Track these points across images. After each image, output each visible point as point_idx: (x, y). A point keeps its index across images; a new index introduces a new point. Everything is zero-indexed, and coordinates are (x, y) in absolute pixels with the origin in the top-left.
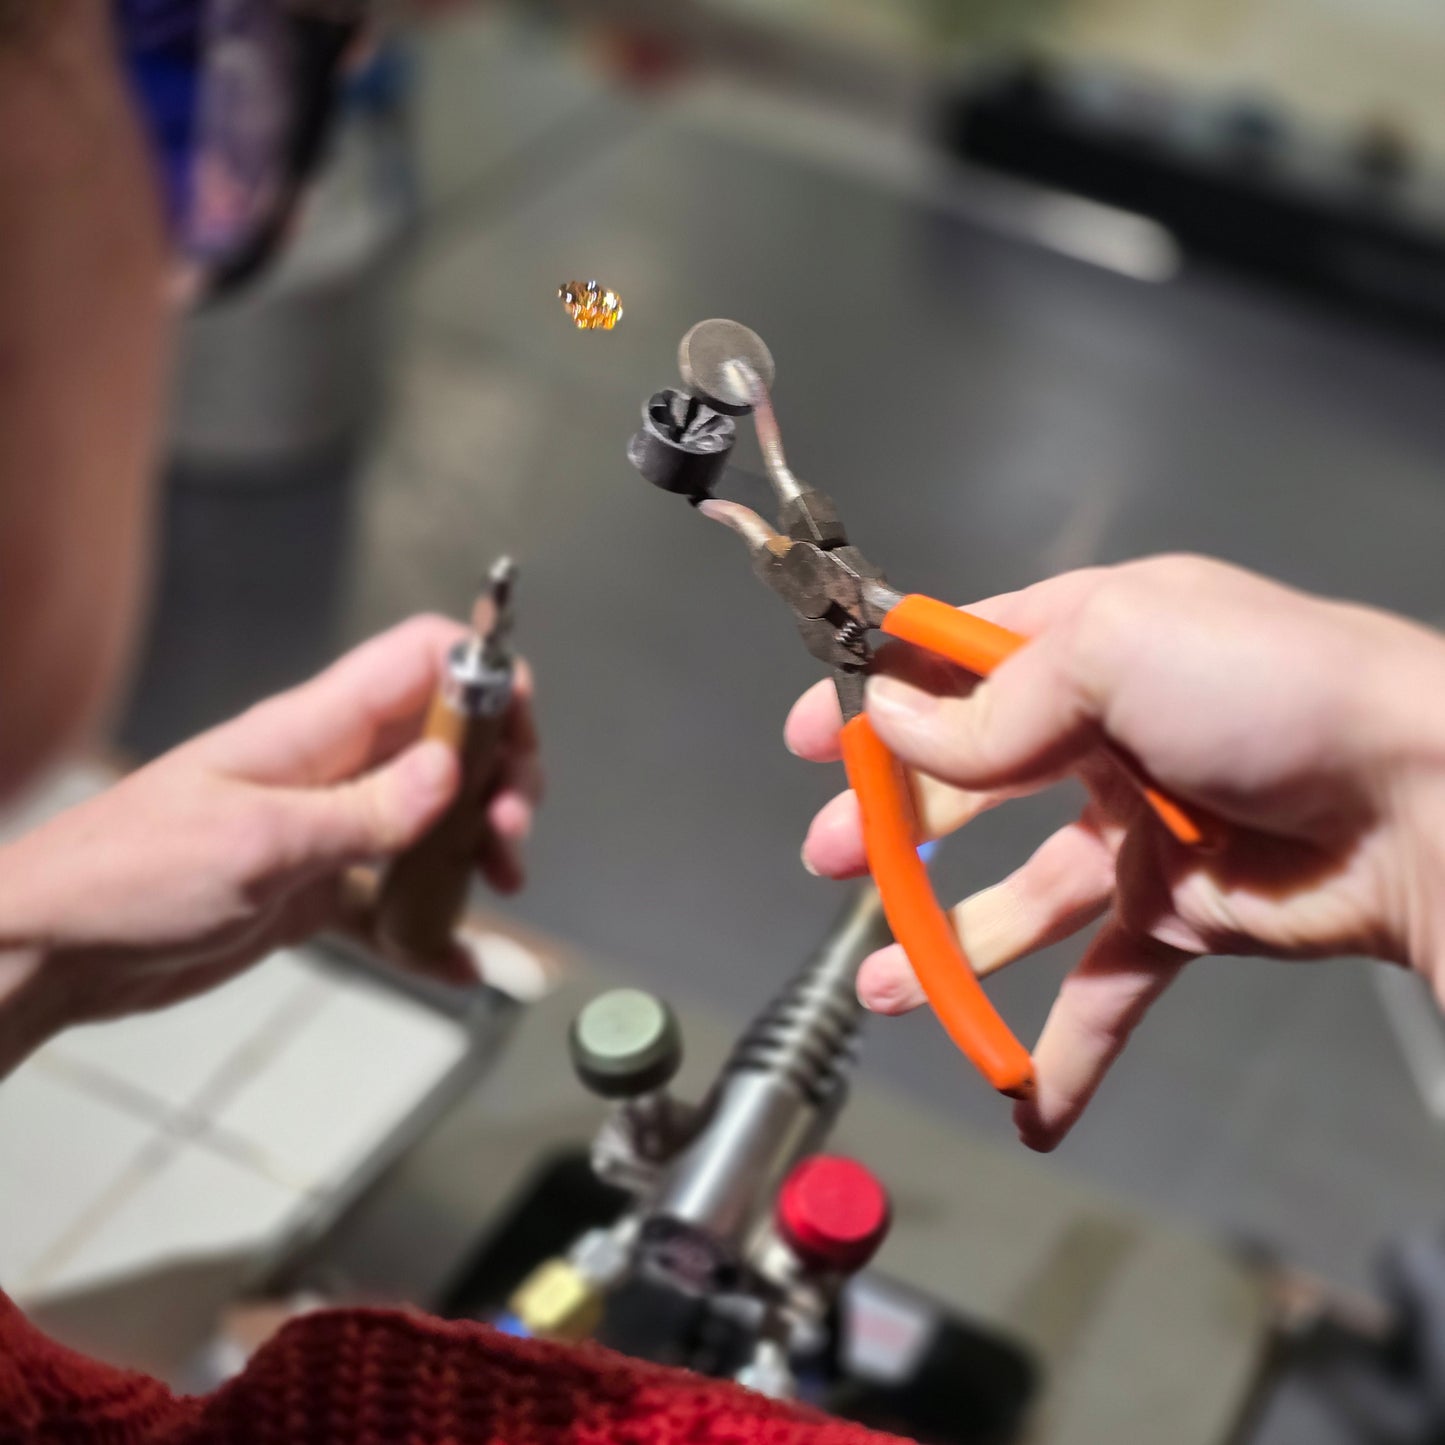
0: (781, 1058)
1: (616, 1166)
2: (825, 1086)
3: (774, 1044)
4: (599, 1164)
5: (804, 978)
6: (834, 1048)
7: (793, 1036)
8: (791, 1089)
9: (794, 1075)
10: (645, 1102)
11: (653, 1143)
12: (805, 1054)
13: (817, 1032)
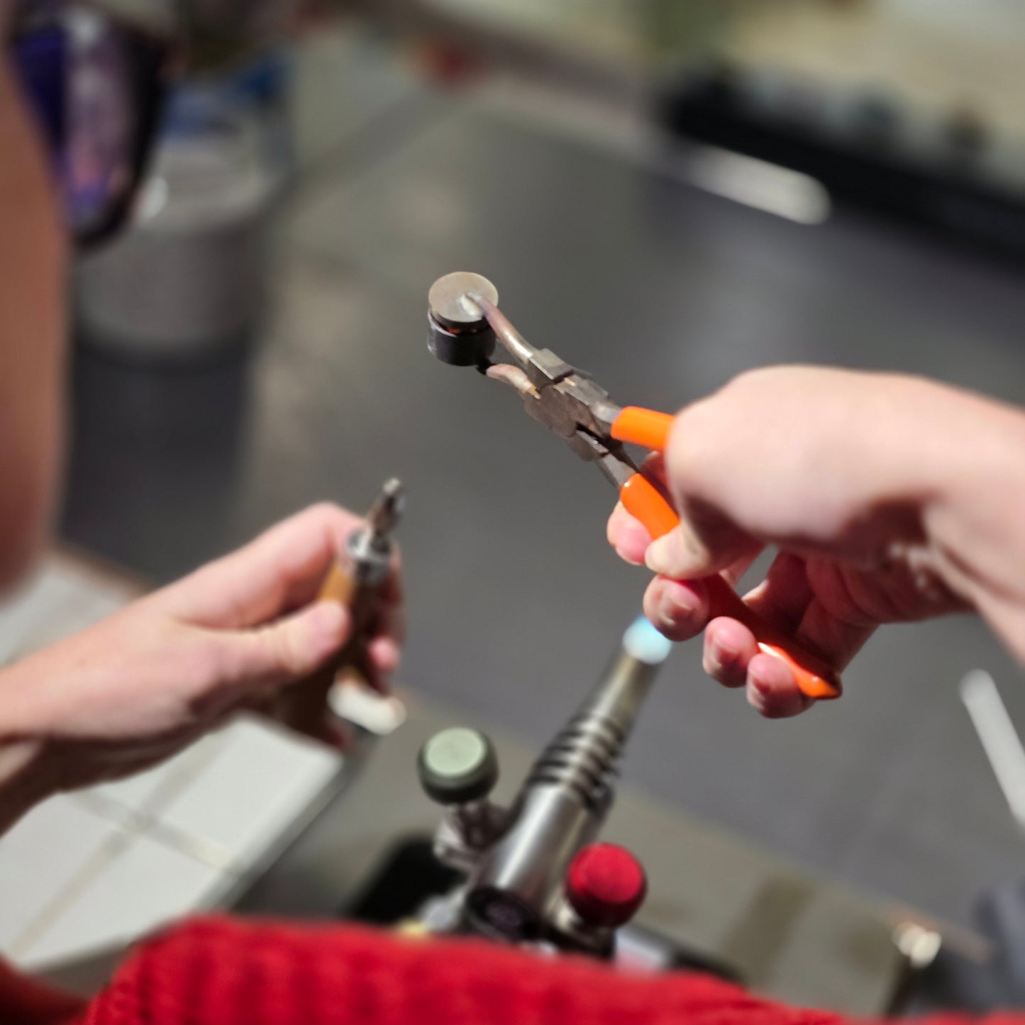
0: (567, 774)
1: (450, 852)
2: (597, 793)
3: (562, 764)
4: (439, 850)
5: (582, 716)
6: (603, 766)
7: (576, 758)
8: (574, 796)
9: (575, 786)
10: (472, 807)
11: (477, 836)
12: (583, 771)
13: (592, 756)
